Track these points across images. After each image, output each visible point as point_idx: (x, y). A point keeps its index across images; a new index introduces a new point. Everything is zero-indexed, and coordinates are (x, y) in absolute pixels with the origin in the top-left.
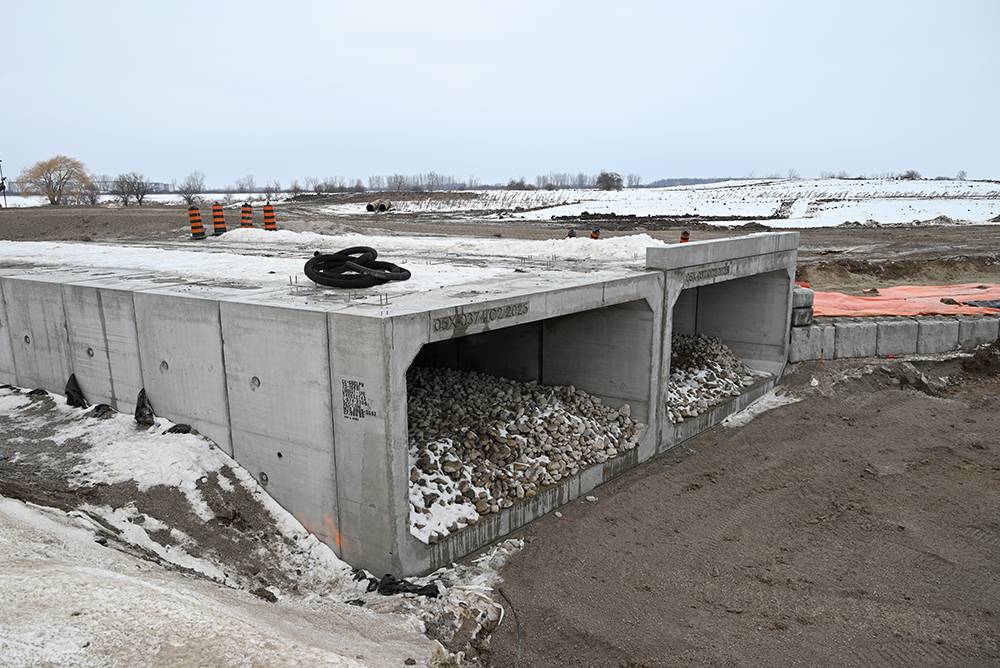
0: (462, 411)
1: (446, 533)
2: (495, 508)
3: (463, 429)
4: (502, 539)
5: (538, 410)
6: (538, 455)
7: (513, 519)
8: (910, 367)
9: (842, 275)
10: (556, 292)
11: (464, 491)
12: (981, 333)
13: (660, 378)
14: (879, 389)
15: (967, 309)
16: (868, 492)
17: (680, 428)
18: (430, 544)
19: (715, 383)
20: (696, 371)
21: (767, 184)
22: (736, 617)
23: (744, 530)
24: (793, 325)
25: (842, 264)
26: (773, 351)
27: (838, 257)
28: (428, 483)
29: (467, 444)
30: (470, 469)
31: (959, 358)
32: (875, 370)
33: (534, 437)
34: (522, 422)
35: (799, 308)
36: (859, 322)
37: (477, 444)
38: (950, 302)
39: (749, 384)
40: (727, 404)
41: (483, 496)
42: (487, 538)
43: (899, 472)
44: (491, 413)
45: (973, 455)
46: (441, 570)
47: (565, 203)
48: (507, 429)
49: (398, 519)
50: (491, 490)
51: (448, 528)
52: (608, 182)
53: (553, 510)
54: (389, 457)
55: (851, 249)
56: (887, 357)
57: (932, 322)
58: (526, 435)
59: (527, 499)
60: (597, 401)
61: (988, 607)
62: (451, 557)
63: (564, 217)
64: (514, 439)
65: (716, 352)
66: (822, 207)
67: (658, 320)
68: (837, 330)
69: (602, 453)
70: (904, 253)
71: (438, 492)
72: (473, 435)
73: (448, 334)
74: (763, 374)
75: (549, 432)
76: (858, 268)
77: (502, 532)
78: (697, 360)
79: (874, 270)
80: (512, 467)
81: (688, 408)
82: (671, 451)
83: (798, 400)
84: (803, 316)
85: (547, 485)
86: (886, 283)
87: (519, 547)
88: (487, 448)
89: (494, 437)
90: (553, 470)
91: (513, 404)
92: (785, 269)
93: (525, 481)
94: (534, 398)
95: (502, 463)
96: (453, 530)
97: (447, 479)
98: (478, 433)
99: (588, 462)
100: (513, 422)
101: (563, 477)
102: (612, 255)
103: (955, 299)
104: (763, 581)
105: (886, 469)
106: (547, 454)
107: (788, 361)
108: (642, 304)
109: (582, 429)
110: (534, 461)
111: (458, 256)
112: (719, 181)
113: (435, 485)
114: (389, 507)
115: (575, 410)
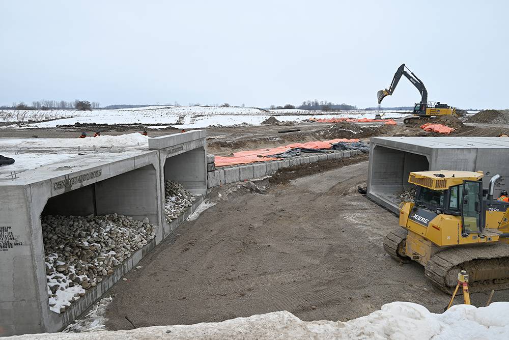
0: (55, 237)
1: (69, 304)
2: (94, 284)
3: (61, 247)
4: (99, 300)
5: (102, 228)
6: (109, 251)
7: (103, 287)
8: (253, 184)
9: (218, 148)
10: (113, 163)
11: (73, 279)
12: (273, 167)
13: (161, 202)
14: (244, 194)
15: (266, 159)
16: (253, 235)
17: (171, 225)
18: (61, 313)
19: (180, 202)
20: (170, 198)
21: (168, 108)
22: (225, 297)
23: (214, 262)
24: (208, 171)
25: (217, 143)
26: (201, 184)
27: (214, 141)
28: (50, 280)
29: (66, 254)
30: (73, 267)
31: (268, 178)
32: (241, 187)
33: (104, 243)
34: (95, 236)
35: (210, 163)
36: (232, 167)
37: (73, 253)
38: (260, 156)
39: (194, 200)
40: (187, 211)
41: (84, 279)
42: (91, 302)
43: (261, 225)
44: (74, 235)
45: (281, 213)
46: (69, 326)
47: (63, 118)
48: (88, 242)
49: (43, 303)
50: (87, 275)
51: (70, 301)
52: (83, 106)
53: (122, 278)
54: (34, 267)
55: (218, 137)
56: (244, 181)
57: (257, 165)
58: (99, 242)
59: (109, 274)
60: (131, 218)
61: (303, 265)
62: (74, 317)
63: (65, 126)
64: (93, 246)
65: (177, 187)
66: (196, 119)
67: (158, 174)
68: (225, 172)
69: (140, 244)
70: (238, 138)
71: (58, 283)
72: (68, 249)
73: (62, 191)
74: (198, 195)
75: (111, 238)
76: (223, 145)
77: (99, 296)
78: (169, 192)
79: (229, 145)
80: (96, 260)
81: (172, 215)
82: (168, 237)
83: (215, 204)
84: (211, 167)
85: (117, 266)
86: (235, 151)
87: (110, 301)
88: (79, 254)
89: (81, 247)
90: (118, 257)
91: (86, 228)
92: (203, 147)
93: (105, 266)
94: (97, 223)
95: (90, 260)
96: (73, 302)
97: (61, 275)
98: (71, 246)
99: (134, 249)
100: (89, 237)
101: (124, 260)
102: (125, 144)
103: (262, 155)
104: (230, 280)
105: (256, 225)
106: (113, 250)
107: (208, 188)
108: (151, 167)
109: (128, 234)
110: (107, 255)
111: (28, 148)
112: (144, 106)
113: (55, 280)
114: (36, 297)
115: (122, 225)
